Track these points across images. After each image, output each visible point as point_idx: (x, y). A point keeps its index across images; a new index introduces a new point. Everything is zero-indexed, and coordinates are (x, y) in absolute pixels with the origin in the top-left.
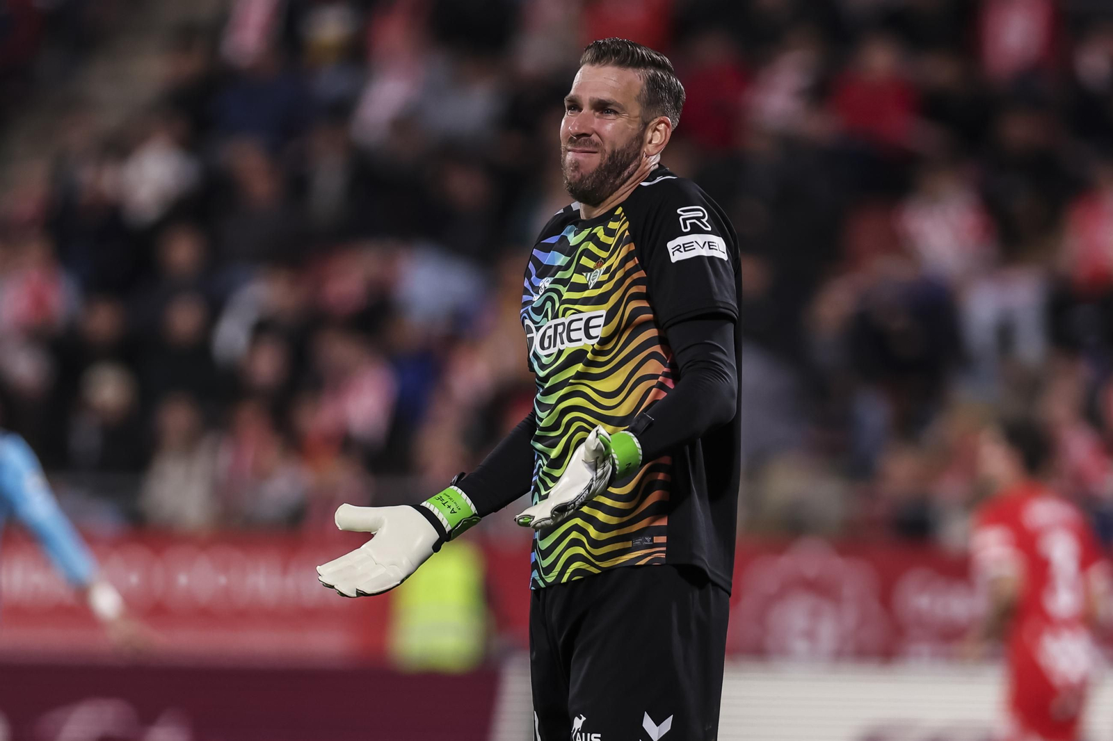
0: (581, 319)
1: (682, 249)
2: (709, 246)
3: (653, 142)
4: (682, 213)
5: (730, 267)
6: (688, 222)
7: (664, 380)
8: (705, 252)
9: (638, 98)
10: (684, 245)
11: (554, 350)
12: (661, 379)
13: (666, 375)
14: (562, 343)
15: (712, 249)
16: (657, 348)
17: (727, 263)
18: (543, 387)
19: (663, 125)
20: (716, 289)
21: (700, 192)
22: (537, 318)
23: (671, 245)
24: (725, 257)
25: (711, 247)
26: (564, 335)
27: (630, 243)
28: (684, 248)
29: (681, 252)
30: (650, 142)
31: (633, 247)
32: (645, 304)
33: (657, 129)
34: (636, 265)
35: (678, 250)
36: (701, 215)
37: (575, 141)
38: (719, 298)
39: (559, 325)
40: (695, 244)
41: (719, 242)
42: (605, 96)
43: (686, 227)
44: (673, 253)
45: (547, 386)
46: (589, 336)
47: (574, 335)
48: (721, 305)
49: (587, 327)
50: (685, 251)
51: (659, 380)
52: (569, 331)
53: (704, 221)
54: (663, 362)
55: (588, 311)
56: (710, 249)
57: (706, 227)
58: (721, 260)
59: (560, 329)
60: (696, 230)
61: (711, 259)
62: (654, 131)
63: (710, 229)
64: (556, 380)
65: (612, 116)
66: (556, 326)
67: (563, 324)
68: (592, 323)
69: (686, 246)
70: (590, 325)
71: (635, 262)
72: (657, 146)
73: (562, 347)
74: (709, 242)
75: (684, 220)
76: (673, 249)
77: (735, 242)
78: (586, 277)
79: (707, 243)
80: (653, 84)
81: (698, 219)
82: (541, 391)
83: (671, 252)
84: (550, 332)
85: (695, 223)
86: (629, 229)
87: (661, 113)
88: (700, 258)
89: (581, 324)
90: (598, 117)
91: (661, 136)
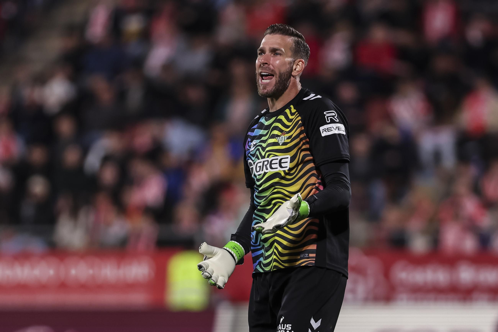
0: (277, 159)
1: (327, 131)
2: (338, 129)
3: (296, 70)
4: (326, 114)
5: (346, 138)
6: (329, 118)
7: (319, 186)
8: (337, 132)
9: (290, 49)
10: (327, 128)
11: (263, 172)
12: (317, 185)
13: (319, 183)
14: (267, 169)
15: (340, 130)
16: (314, 172)
17: (345, 136)
18: (258, 189)
19: (301, 62)
20: (342, 149)
21: (333, 103)
22: (253, 159)
23: (321, 128)
24: (344, 133)
25: (339, 129)
26: (268, 166)
27: (301, 126)
28: (328, 130)
29: (326, 132)
30: (295, 70)
31: (303, 128)
32: (308, 153)
33: (298, 64)
34: (305, 136)
35: (325, 131)
36: (334, 115)
37: (262, 67)
38: (343, 153)
39: (265, 161)
40: (332, 128)
41: (342, 126)
42: (276, 46)
43: (328, 121)
44: (323, 132)
45: (260, 189)
46: (281, 167)
47: (273, 166)
48: (344, 156)
49: (280, 163)
50: (328, 131)
51: (316, 185)
52: (271, 164)
53: (336, 117)
54: (318, 178)
55: (280, 156)
56: (339, 130)
57: (337, 120)
58: (343, 135)
59: (266, 163)
60: (333, 122)
61: (339, 134)
62: (297, 65)
63: (338, 121)
64: (264, 186)
65: (279, 56)
66: (264, 162)
67: (268, 161)
68: (283, 161)
69: (328, 129)
70: (282, 162)
71: (304, 135)
72: (298, 71)
73: (266, 171)
74: (338, 127)
75: (327, 117)
76: (322, 130)
77: (348, 125)
78: (277, 139)
79: (337, 128)
80: (297, 43)
81: (333, 116)
82: (257, 191)
83: (321, 131)
84: (261, 164)
85: (332, 118)
86: (301, 120)
87: (300, 57)
88: (335, 135)
89: (277, 161)
90: (273, 57)
91: (300, 68)
